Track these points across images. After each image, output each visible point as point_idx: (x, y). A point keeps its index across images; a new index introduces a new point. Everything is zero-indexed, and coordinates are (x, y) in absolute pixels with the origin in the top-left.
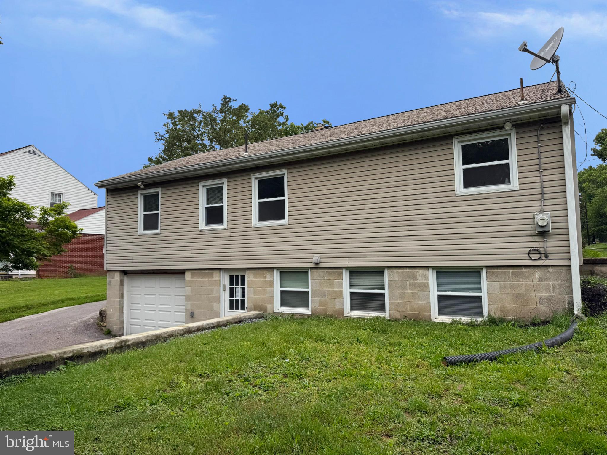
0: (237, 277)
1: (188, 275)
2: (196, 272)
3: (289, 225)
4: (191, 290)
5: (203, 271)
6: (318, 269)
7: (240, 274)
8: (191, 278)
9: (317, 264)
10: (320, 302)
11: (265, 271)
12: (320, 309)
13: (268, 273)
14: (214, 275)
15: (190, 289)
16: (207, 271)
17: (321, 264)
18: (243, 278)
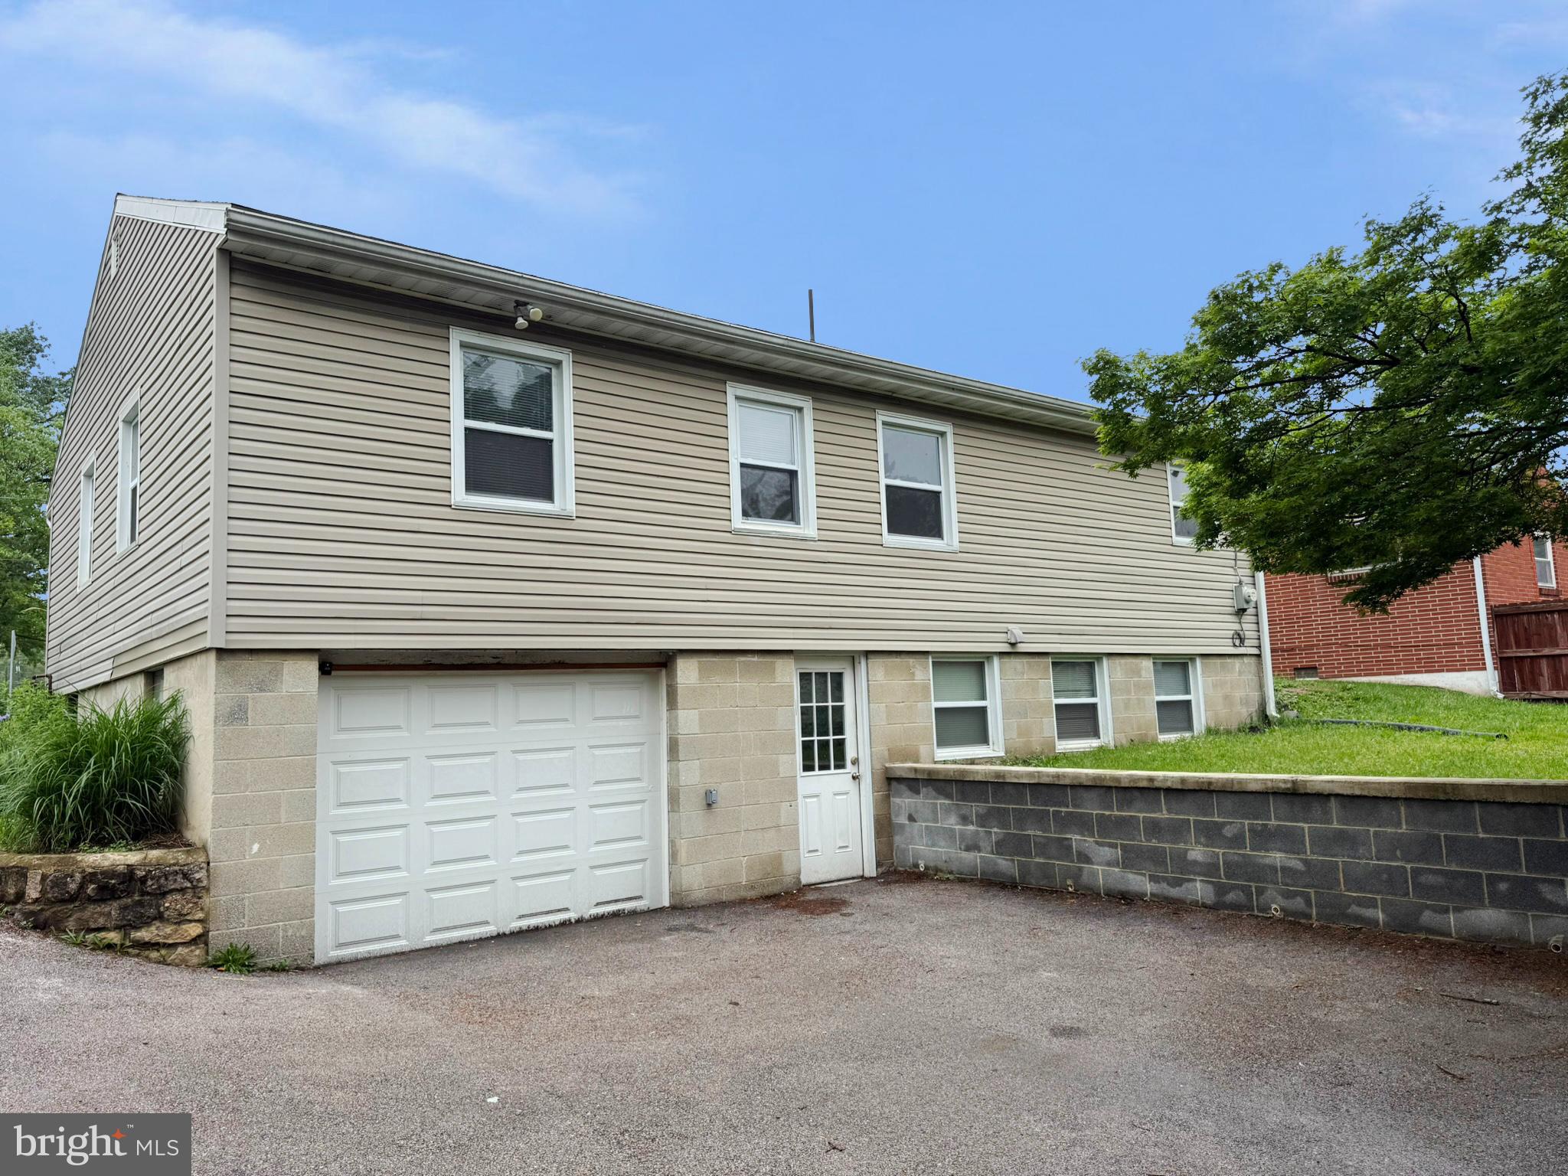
0: (822, 676)
1: (686, 672)
2: (716, 659)
3: (960, 554)
4: (701, 719)
5: (743, 659)
6: (1013, 656)
7: (829, 668)
8: (700, 679)
9: (1013, 645)
10: (1019, 727)
11: (911, 661)
12: (1019, 742)
13: (917, 666)
14: (778, 671)
15: (697, 717)
16: (755, 659)
17: (1019, 645)
18: (838, 678)
